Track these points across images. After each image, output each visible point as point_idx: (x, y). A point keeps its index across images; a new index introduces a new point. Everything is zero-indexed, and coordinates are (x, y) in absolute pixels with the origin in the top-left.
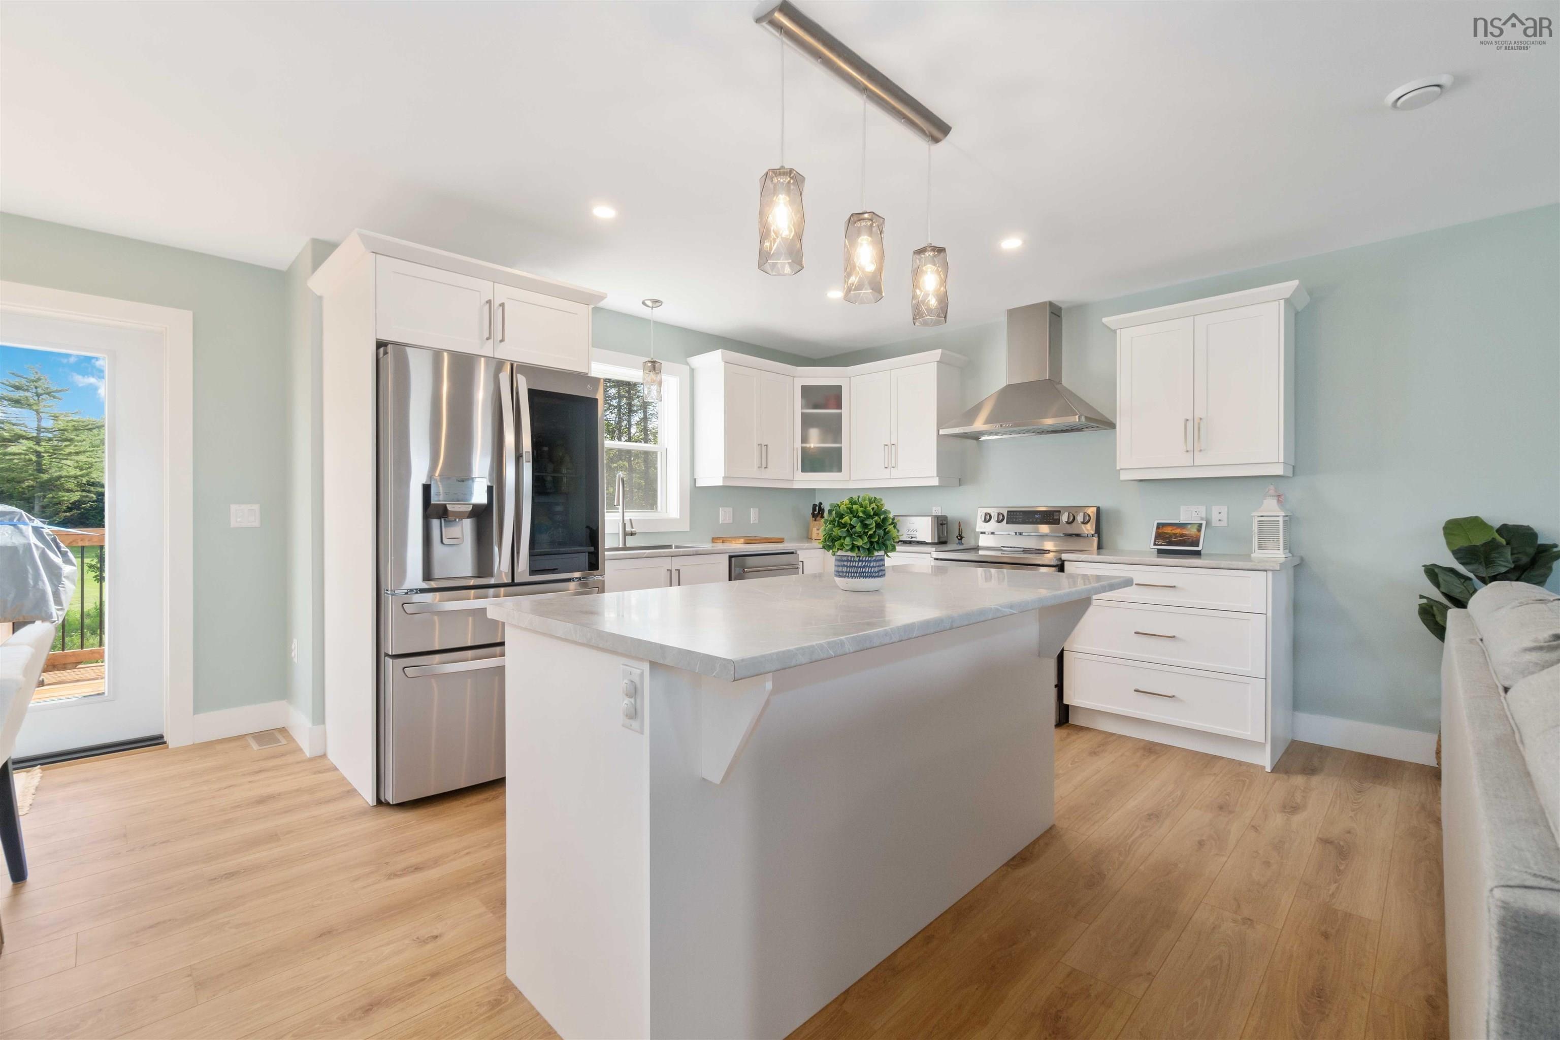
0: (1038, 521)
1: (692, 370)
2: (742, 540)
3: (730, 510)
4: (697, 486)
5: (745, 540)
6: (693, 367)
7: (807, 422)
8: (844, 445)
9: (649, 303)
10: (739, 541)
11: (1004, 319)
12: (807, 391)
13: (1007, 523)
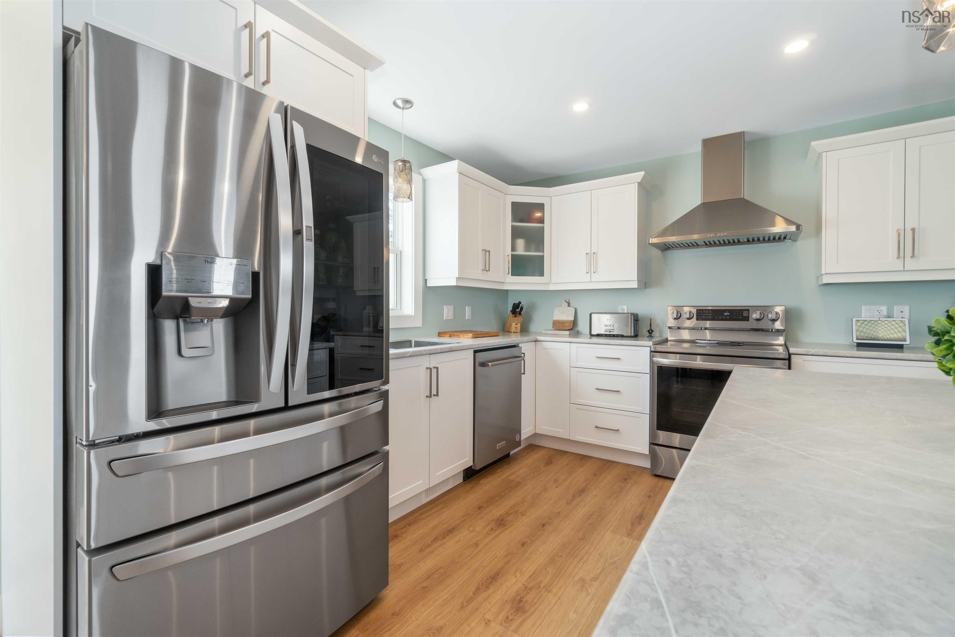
0: (728, 317)
1: (424, 181)
2: (471, 335)
3: (451, 307)
4: (427, 286)
5: (473, 335)
6: (425, 178)
7: (516, 233)
8: (546, 254)
9: (400, 103)
10: (467, 335)
11: (698, 148)
12: (515, 206)
13: (697, 319)
